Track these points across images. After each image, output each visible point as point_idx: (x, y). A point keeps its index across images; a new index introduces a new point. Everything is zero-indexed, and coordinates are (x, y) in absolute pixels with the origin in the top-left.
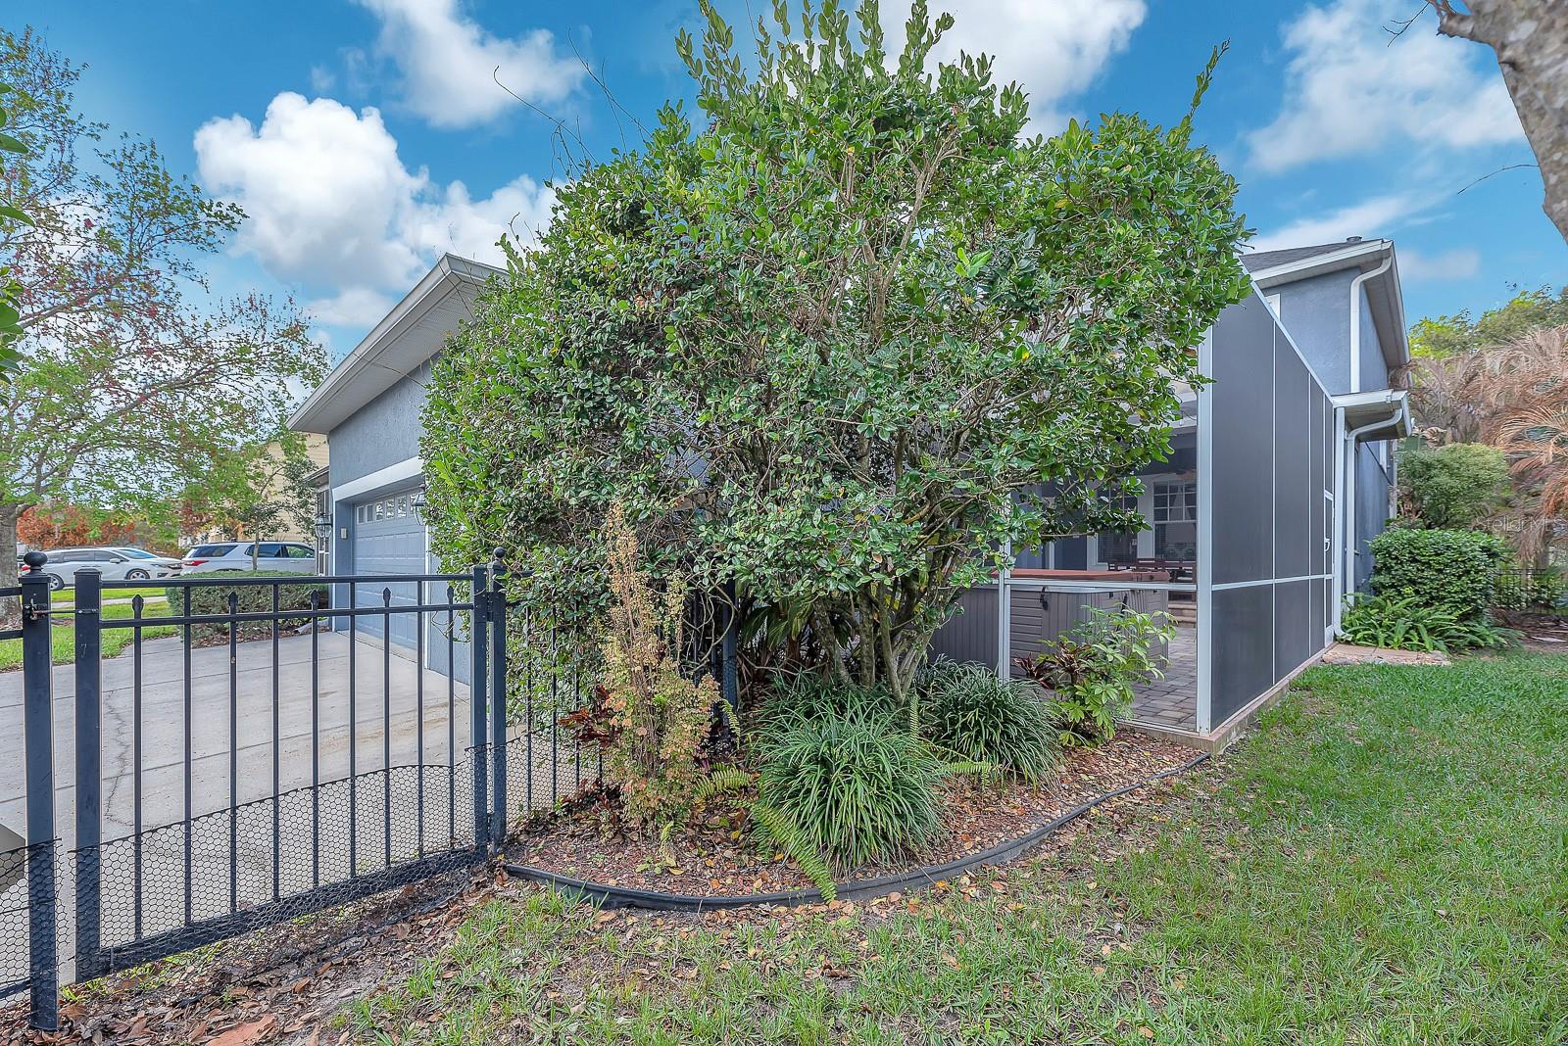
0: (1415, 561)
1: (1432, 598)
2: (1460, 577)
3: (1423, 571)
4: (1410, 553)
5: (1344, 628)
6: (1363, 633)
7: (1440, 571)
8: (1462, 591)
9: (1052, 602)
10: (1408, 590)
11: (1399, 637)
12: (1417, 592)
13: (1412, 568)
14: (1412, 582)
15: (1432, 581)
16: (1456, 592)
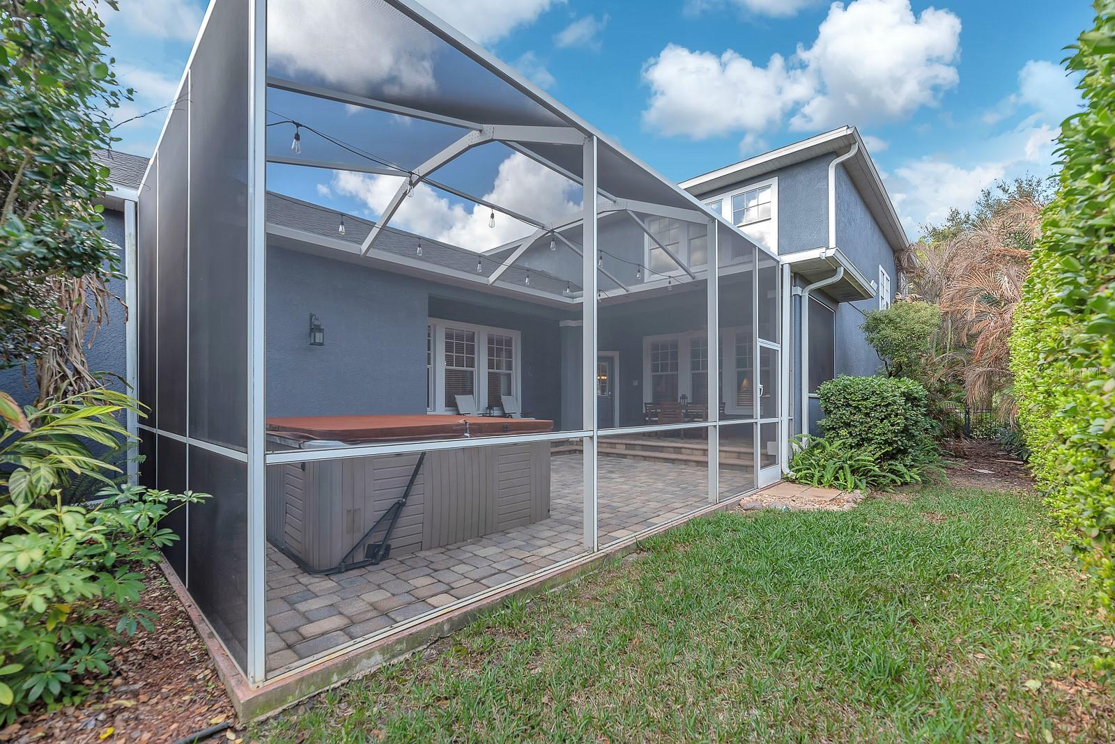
0: (849, 405)
1: (863, 440)
2: (882, 421)
3: (855, 414)
4: (845, 398)
5: (790, 467)
6: (804, 473)
7: (867, 415)
8: (884, 434)
9: (307, 466)
10: (843, 432)
11: (828, 476)
12: (850, 433)
13: (846, 412)
14: (847, 425)
15: (862, 423)
16: (879, 434)
